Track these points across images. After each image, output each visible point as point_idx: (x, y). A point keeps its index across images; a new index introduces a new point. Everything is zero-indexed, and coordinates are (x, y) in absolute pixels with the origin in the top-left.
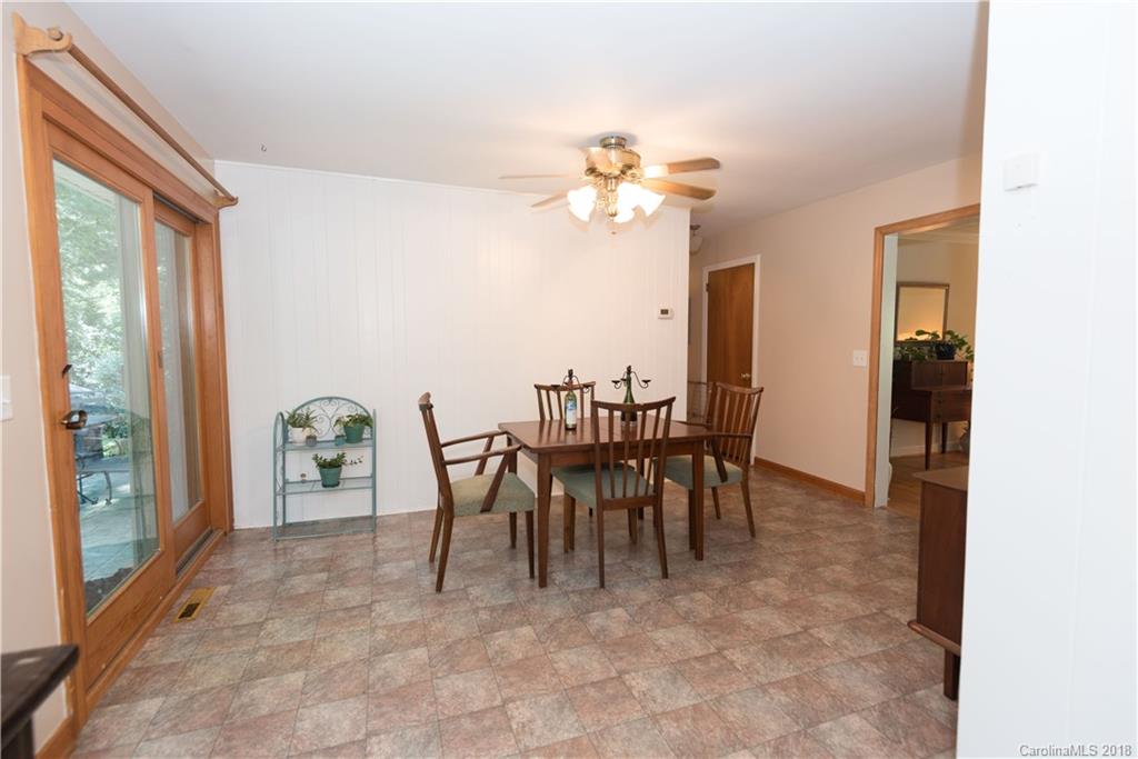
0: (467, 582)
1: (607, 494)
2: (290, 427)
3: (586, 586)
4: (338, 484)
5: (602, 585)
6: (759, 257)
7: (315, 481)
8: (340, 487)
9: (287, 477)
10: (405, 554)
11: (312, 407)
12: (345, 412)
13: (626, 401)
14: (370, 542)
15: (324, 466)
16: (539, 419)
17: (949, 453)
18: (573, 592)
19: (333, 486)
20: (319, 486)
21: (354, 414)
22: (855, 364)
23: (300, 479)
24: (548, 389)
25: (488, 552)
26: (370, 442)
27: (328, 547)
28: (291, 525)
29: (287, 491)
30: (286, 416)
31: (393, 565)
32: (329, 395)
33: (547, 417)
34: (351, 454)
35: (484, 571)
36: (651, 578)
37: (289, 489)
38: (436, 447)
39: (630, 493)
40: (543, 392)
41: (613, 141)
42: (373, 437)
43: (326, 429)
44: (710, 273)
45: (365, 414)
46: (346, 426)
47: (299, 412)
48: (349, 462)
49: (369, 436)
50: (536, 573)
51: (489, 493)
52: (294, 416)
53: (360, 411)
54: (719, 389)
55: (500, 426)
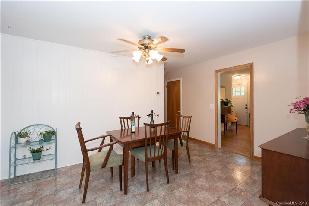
0: (96, 196)
1: (149, 156)
2: (18, 137)
3: (142, 191)
4: (40, 159)
5: (148, 190)
6: (182, 78)
7: (30, 158)
8: (41, 160)
9: (17, 157)
10: (69, 185)
11: (29, 129)
12: (44, 130)
13: (151, 122)
14: (54, 181)
15: (33, 152)
16: (121, 129)
17: (228, 130)
18: (138, 195)
19: (38, 160)
20: (31, 160)
21: (48, 131)
22: (211, 108)
23: (23, 157)
24: (124, 118)
25: (103, 180)
26: (54, 141)
27: (35, 186)
28: (18, 177)
29: (17, 164)
30: (17, 133)
31: (63, 191)
32: (37, 124)
33: (124, 128)
34: (46, 146)
35: (102, 189)
36: (164, 183)
37: (18, 162)
38: (82, 142)
39: (156, 155)
40: (122, 119)
41: (147, 37)
42: (56, 139)
43: (35, 136)
44: (167, 82)
45: (53, 130)
46: (44, 136)
47: (23, 131)
48: (45, 149)
49: (54, 138)
50: (123, 188)
51: (105, 160)
52: (20, 133)
53: (50, 129)
54: (177, 116)
55: (107, 132)
